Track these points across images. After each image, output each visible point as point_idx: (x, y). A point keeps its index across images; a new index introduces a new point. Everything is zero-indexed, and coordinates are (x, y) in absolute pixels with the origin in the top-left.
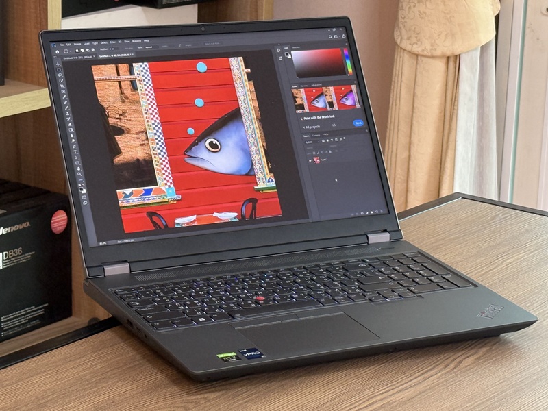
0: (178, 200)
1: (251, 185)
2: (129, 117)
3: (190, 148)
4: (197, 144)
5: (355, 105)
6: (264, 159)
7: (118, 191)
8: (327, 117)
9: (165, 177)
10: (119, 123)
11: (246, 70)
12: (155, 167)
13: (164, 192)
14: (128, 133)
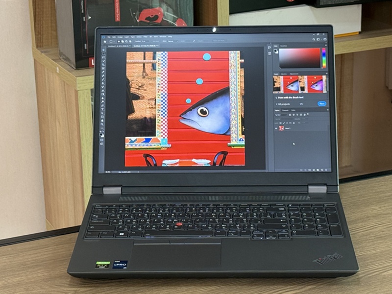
0: (168, 148)
1: (225, 142)
2: (145, 88)
3: (185, 113)
4: (191, 110)
5: (322, 91)
6: (240, 125)
7: (126, 138)
8: (298, 97)
9: (162, 131)
10: (137, 92)
11: (240, 61)
12: (157, 123)
13: (159, 141)
14: (142, 99)
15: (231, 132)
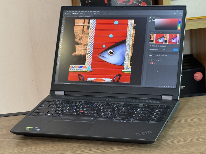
0: (91, 71)
1: (121, 69)
2: (83, 39)
3: (102, 53)
4: (105, 52)
5: (176, 43)
6: (130, 60)
7: (70, 65)
8: (162, 46)
9: (89, 62)
10: (78, 41)
11: (134, 25)
12: (86, 58)
13: (87, 68)
14: (81, 45)
15: (125, 64)
